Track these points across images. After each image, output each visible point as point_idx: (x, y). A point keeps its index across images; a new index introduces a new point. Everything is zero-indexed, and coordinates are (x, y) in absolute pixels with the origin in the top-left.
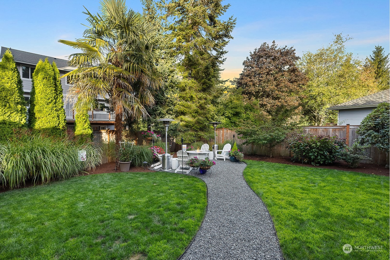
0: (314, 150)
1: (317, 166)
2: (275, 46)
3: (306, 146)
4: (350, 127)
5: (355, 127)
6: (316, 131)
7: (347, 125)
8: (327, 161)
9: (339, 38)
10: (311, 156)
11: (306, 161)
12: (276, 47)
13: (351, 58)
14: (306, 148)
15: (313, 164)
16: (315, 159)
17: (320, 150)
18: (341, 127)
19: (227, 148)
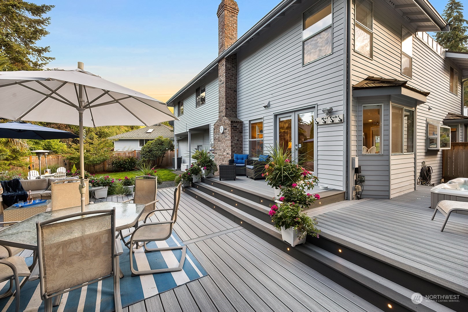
0: (127, 163)
4: (136, 151)
5: (138, 151)
7: (134, 150)
8: (132, 168)
10: (126, 166)
11: (123, 170)
14: (124, 163)
15: (126, 170)
16: (127, 168)
17: (130, 163)
18: (132, 152)
19: (62, 171)
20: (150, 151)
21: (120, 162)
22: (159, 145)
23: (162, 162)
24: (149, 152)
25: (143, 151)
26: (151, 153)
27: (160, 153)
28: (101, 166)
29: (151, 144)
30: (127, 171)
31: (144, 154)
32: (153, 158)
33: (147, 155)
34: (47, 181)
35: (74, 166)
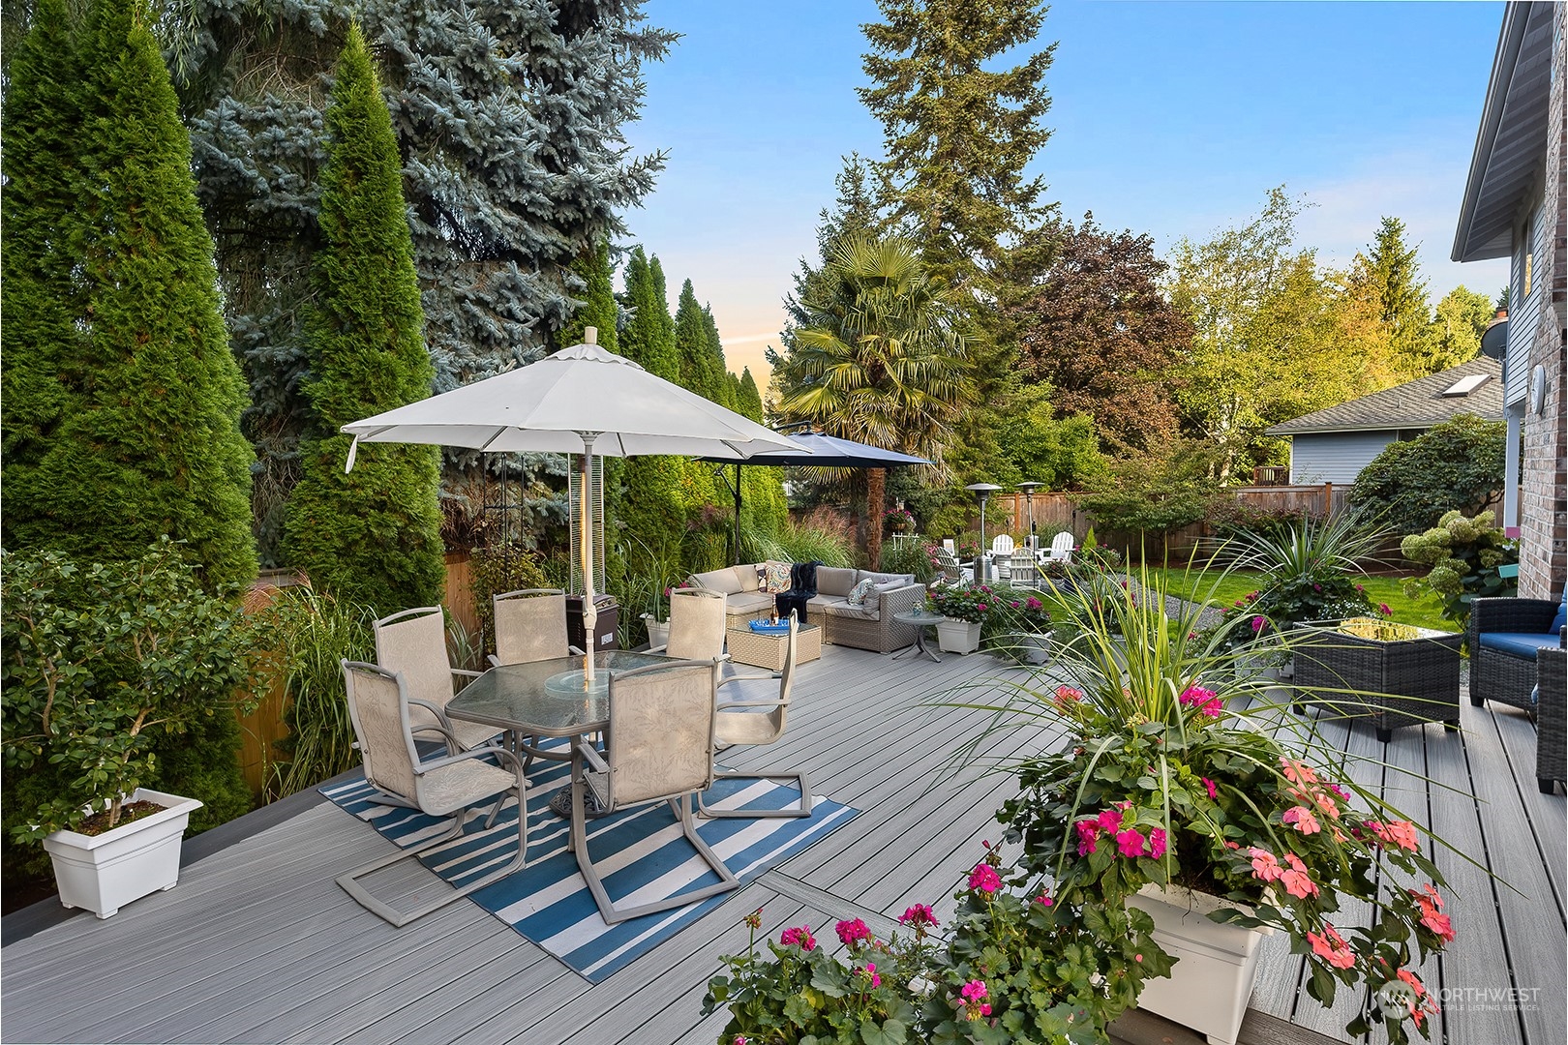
2: (1093, 226)
4: (1333, 488)
5: (1344, 488)
7: (1328, 483)
9: (1277, 198)
12: (1094, 230)
13: (1315, 262)
18: (1313, 489)
19: (1063, 545)
20: (1389, 490)
22: (1445, 459)
24: (1383, 493)
26: (1393, 498)
34: (854, 578)
35: (1091, 531)
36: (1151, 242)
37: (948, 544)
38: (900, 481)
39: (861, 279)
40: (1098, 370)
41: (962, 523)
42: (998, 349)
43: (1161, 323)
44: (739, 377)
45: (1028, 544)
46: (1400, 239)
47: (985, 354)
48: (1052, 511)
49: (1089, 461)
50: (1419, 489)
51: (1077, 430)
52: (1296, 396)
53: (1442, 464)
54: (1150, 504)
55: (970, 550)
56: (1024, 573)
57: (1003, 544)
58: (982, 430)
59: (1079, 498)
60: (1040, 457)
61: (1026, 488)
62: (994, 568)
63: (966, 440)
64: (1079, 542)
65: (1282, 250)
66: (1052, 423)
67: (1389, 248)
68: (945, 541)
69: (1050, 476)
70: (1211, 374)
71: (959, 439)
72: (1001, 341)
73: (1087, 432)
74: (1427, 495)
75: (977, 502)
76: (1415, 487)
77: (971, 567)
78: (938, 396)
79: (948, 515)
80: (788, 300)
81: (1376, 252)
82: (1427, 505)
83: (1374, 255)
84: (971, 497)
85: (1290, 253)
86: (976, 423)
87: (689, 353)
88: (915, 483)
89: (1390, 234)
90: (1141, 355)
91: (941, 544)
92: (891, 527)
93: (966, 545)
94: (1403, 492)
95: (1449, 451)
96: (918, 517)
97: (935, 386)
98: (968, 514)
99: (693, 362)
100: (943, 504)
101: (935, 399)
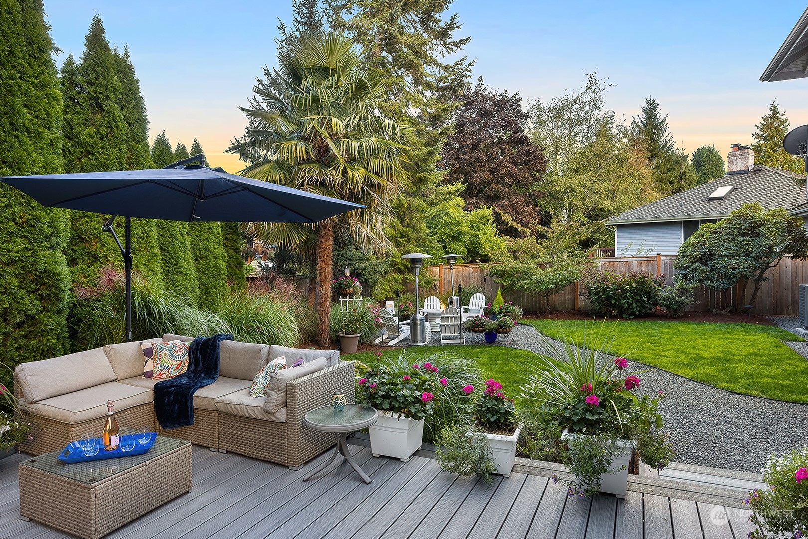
0: (628, 295)
1: (632, 319)
2: (484, 87)
3: (617, 290)
4: (662, 258)
5: (669, 258)
6: (613, 265)
7: (658, 254)
8: (644, 311)
9: (592, 80)
10: (624, 304)
11: (616, 313)
12: (484, 90)
13: (613, 121)
14: (617, 292)
15: (624, 316)
16: (628, 308)
17: (636, 294)
18: (649, 259)
19: (478, 303)
20: (707, 258)
21: (607, 288)
22: (743, 234)
23: (754, 297)
24: (703, 260)
25: (684, 256)
26: (710, 263)
27: (743, 264)
28: (567, 297)
29: (712, 233)
30: (626, 319)
31: (686, 268)
32: (717, 281)
33: (696, 270)
34: (264, 356)
35: (499, 292)
36: (520, 99)
37: (390, 304)
38: (348, 253)
39: (308, 69)
40: (489, 183)
41: (400, 288)
42: (425, 150)
43: (528, 153)
44: (189, 150)
45: (452, 303)
46: (656, 112)
47: (416, 153)
48: (466, 277)
49: (490, 241)
50: (727, 256)
51: (481, 219)
52: (607, 204)
53: (741, 238)
54: (540, 270)
55: (406, 309)
56: (452, 329)
57: (433, 305)
58: (414, 214)
59: (487, 267)
60: (456, 238)
61: (449, 258)
62: (427, 324)
63: (402, 222)
64: (489, 301)
65: (595, 113)
66: (464, 213)
67: (651, 118)
68: (387, 303)
69: (464, 252)
70: (557, 188)
71: (396, 221)
72: (427, 145)
73: (488, 220)
74: (734, 261)
75: (412, 270)
76: (725, 255)
77: (408, 324)
78: (377, 173)
79: (389, 281)
80: (253, 102)
81: (643, 120)
82: (734, 269)
83: (642, 121)
84: (407, 267)
85: (599, 114)
86: (409, 208)
87: (96, 99)
88: (361, 255)
89: (651, 109)
90: (516, 174)
91: (383, 305)
92: (340, 292)
93: (403, 304)
94: (717, 259)
95: (745, 229)
96: (365, 283)
97: (375, 163)
98: (405, 282)
99: (102, 110)
100: (385, 273)
101: (374, 176)
